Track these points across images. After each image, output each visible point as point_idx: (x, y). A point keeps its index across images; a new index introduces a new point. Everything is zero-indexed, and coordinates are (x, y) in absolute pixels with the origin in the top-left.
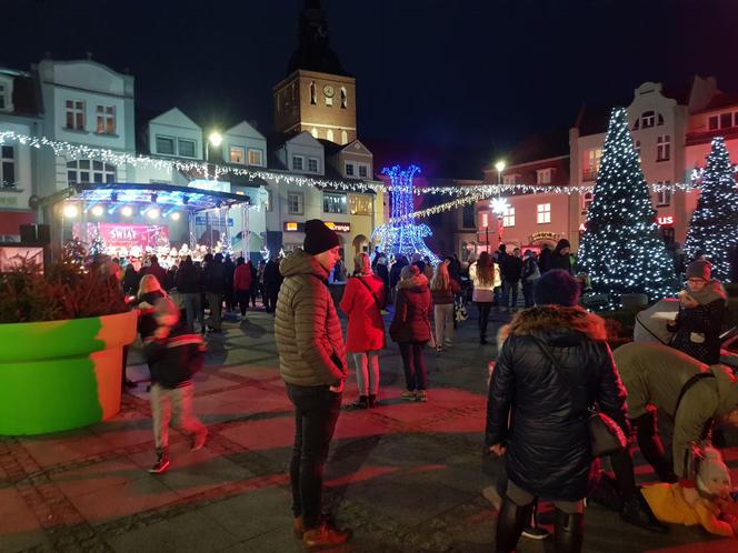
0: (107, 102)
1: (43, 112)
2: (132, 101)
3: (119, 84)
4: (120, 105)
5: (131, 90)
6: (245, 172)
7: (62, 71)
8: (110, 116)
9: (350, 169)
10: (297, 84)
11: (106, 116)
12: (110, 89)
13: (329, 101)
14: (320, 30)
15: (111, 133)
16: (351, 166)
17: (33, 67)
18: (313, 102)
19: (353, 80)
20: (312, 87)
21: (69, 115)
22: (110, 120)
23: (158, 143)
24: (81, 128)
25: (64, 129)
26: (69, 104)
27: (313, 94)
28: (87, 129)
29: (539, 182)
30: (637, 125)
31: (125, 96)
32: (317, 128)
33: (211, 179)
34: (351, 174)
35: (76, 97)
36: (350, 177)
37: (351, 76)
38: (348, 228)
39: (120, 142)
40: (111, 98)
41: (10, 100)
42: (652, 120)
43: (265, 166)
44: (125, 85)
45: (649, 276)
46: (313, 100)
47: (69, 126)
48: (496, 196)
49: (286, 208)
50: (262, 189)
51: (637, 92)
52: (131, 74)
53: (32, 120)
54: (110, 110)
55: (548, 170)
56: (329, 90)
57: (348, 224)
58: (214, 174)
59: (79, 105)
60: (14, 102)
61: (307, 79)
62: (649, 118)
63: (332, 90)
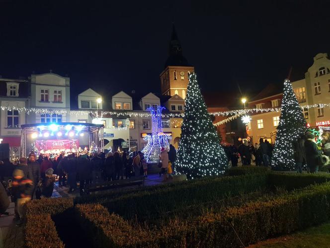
0: (58, 89)
1: (30, 95)
2: (69, 88)
3: (63, 81)
4: (63, 90)
5: (68, 83)
6: (115, 113)
7: (39, 78)
8: (60, 94)
9: (174, 108)
10: (168, 72)
11: (58, 95)
12: (59, 84)
13: (183, 78)
14: (178, 49)
15: (60, 102)
16: (174, 106)
17: (29, 78)
18: (175, 79)
19: (193, 67)
20: (175, 73)
21: (42, 96)
22: (59, 96)
23: (82, 104)
24: (47, 101)
25: (40, 102)
26: (42, 91)
27: (175, 75)
28: (49, 100)
29: (273, 106)
30: (317, 74)
31: (66, 86)
32: (177, 90)
33: (99, 117)
34: (175, 110)
35: (45, 88)
36: (174, 111)
37: (192, 66)
38: (171, 134)
39: (64, 105)
40: (59, 87)
41: (18, 92)
42: (324, 71)
43: (132, 109)
44: (66, 81)
45: (203, 163)
46: (175, 78)
47: (42, 100)
48: (244, 115)
49: (142, 127)
50: (127, 120)
51: (315, 59)
52: (68, 77)
53: (26, 99)
54: (60, 92)
55: (277, 100)
56: (182, 73)
57: (171, 133)
58: (101, 115)
59: (47, 91)
60: (19, 93)
61: (172, 70)
62: (322, 71)
63: (184, 73)
